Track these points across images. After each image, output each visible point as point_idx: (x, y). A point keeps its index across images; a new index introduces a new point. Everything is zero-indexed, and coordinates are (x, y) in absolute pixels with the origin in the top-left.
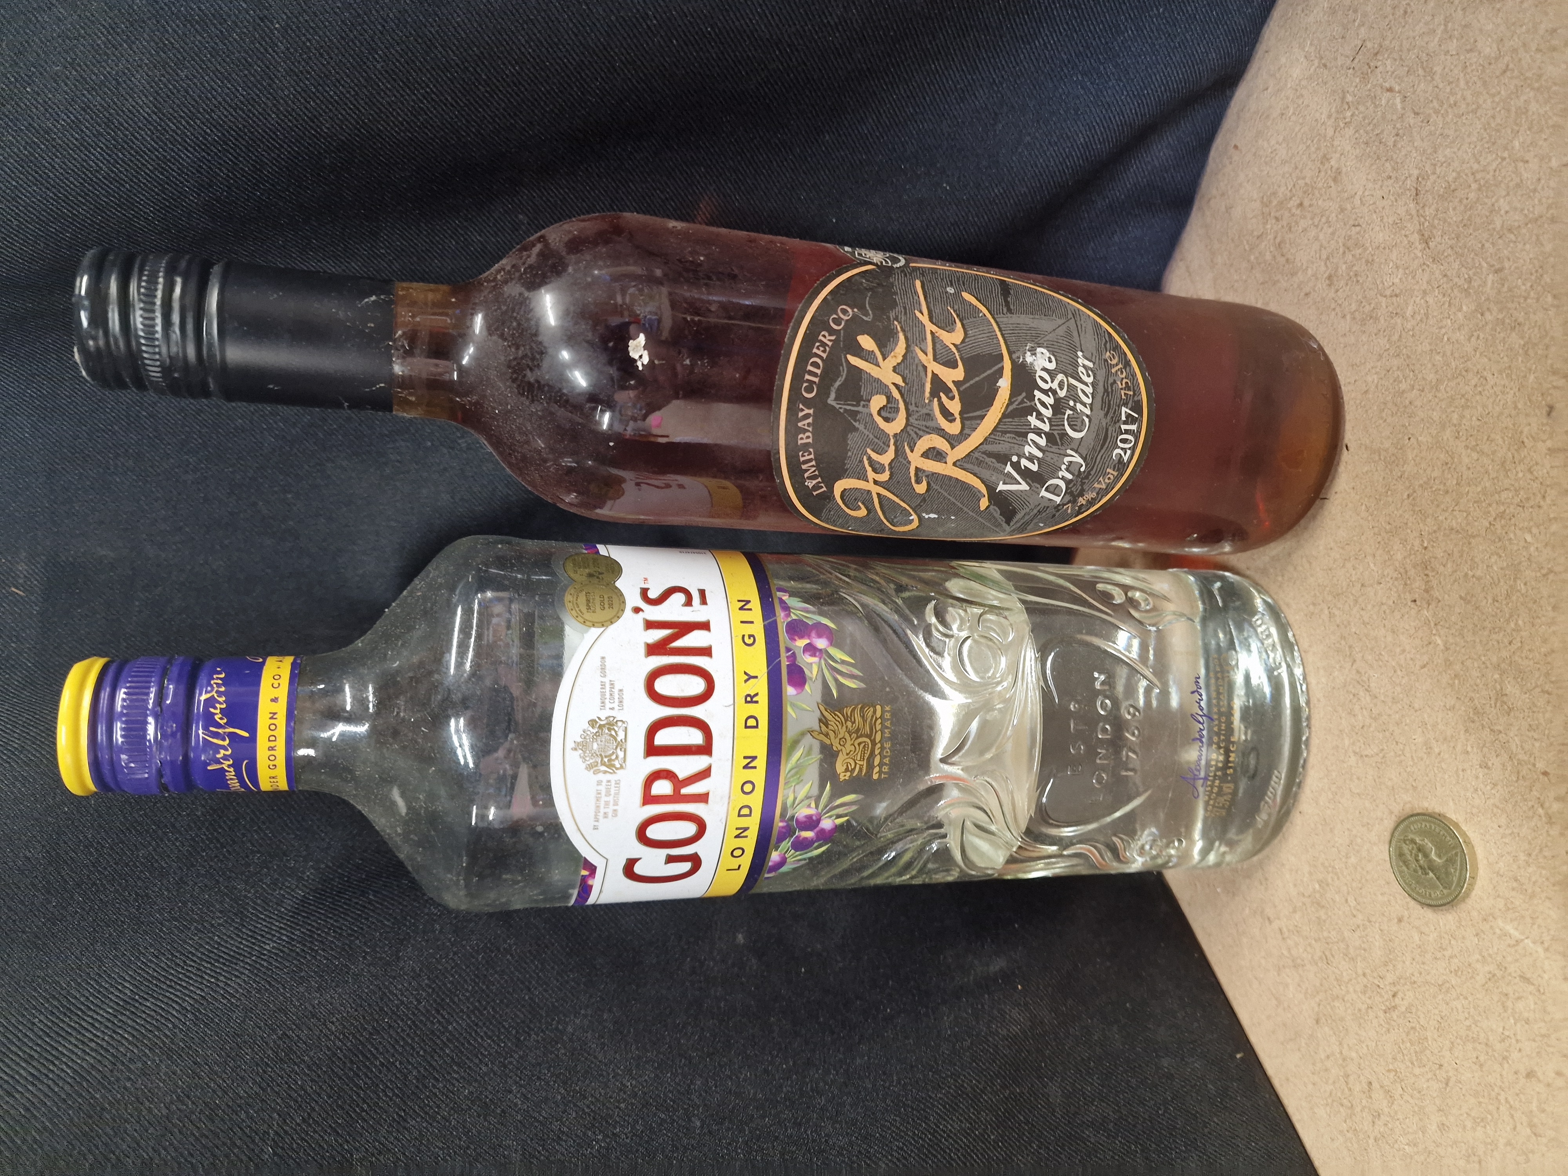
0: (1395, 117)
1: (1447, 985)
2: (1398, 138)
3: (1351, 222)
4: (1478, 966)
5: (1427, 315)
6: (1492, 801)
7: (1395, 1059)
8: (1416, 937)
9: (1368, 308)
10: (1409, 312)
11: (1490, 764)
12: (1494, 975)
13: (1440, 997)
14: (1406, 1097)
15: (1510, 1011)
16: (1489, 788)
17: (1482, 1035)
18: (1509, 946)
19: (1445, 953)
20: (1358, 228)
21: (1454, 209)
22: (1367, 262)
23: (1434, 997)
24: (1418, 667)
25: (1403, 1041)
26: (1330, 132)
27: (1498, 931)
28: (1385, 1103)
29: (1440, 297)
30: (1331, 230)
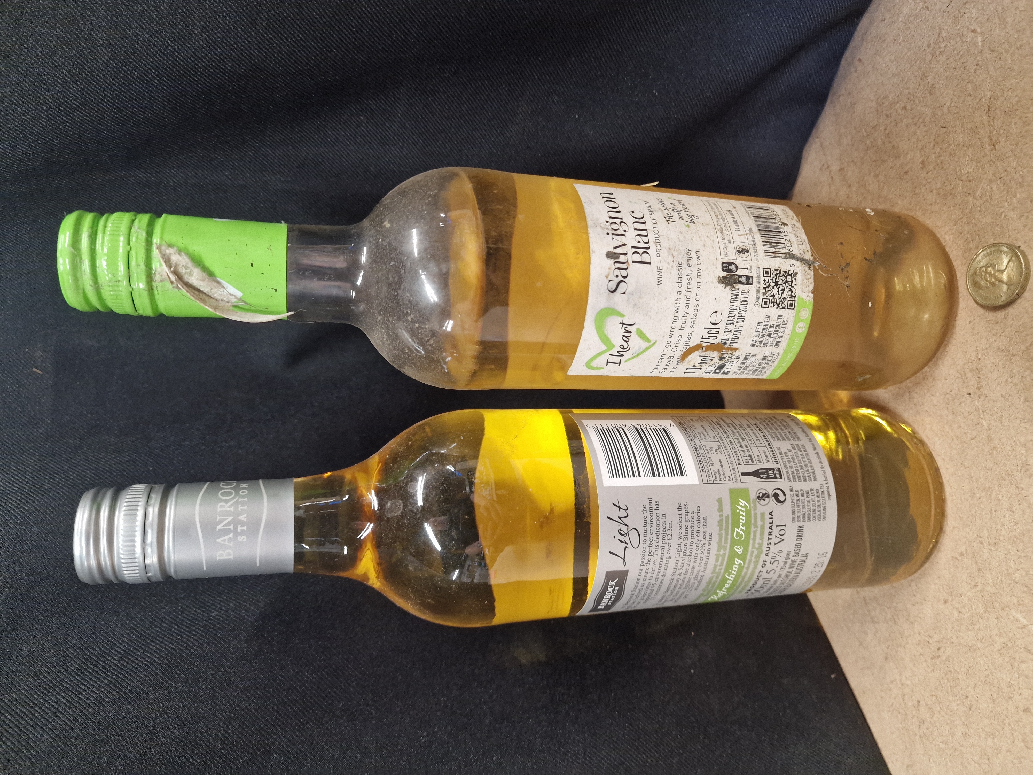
0: (976, 52)
1: (975, 647)
2: (978, 67)
3: (940, 125)
4: (997, 638)
5: (991, 198)
6: (1013, 533)
7: (936, 689)
8: (956, 614)
9: (949, 188)
10: (978, 193)
11: (1014, 509)
12: (1007, 645)
13: (969, 654)
14: (942, 714)
15: (1016, 669)
16: (1012, 524)
17: (996, 681)
18: (1018, 628)
19: (975, 627)
20: (945, 129)
21: (1015, 124)
22: (950, 154)
23: (965, 654)
24: (969, 439)
25: (942, 678)
26: (929, 58)
27: (1011, 618)
28: (928, 715)
29: (1001, 185)
30: (925, 129)
